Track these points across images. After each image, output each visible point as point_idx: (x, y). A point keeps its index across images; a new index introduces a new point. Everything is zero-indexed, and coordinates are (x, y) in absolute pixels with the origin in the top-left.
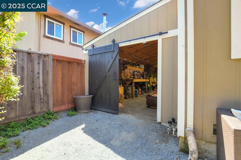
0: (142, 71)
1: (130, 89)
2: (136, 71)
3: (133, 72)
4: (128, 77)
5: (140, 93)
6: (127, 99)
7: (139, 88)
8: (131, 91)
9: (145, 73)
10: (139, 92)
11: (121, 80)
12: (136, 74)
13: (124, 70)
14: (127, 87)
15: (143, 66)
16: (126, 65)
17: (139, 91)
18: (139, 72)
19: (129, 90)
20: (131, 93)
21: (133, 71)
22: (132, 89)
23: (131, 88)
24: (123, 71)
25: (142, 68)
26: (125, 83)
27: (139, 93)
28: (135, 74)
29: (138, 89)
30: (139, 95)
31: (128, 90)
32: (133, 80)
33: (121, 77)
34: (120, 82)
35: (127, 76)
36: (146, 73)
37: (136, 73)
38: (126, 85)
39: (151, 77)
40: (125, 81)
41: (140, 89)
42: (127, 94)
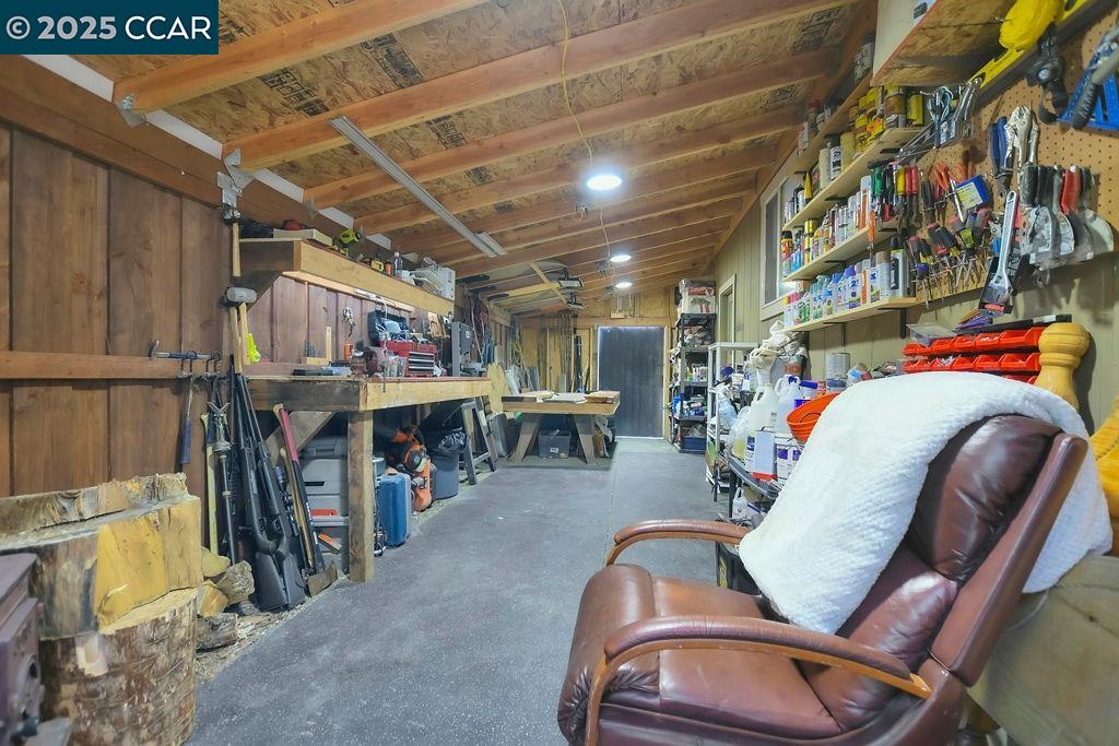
0: (441, 319)
1: (333, 483)
2: (396, 313)
3: (370, 315)
4: (312, 362)
5: (426, 497)
6: (287, 608)
7: (418, 453)
8: (335, 503)
9: (462, 334)
10: (413, 487)
11: (224, 390)
12: (393, 335)
13: (259, 280)
14: (290, 469)
15: (445, 279)
16: (280, 236)
17: (418, 480)
18: (417, 321)
19: (309, 490)
20: (338, 520)
21: (371, 308)
22: (348, 484)
23: (335, 465)
24: (242, 294)
25: (439, 295)
26: (271, 424)
27: (416, 497)
28: (384, 336)
29: (411, 469)
30: (414, 508)
31: (304, 498)
32: (352, 391)
33: (216, 357)
34: (212, 419)
35: (309, 353)
36: (468, 334)
37: (396, 327)
38: (283, 443)
39: (489, 362)
40: (264, 407)
41: (425, 465)
42: (282, 549)
